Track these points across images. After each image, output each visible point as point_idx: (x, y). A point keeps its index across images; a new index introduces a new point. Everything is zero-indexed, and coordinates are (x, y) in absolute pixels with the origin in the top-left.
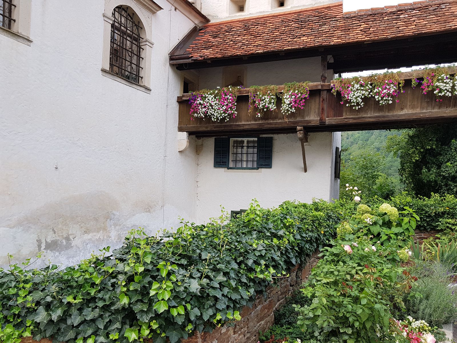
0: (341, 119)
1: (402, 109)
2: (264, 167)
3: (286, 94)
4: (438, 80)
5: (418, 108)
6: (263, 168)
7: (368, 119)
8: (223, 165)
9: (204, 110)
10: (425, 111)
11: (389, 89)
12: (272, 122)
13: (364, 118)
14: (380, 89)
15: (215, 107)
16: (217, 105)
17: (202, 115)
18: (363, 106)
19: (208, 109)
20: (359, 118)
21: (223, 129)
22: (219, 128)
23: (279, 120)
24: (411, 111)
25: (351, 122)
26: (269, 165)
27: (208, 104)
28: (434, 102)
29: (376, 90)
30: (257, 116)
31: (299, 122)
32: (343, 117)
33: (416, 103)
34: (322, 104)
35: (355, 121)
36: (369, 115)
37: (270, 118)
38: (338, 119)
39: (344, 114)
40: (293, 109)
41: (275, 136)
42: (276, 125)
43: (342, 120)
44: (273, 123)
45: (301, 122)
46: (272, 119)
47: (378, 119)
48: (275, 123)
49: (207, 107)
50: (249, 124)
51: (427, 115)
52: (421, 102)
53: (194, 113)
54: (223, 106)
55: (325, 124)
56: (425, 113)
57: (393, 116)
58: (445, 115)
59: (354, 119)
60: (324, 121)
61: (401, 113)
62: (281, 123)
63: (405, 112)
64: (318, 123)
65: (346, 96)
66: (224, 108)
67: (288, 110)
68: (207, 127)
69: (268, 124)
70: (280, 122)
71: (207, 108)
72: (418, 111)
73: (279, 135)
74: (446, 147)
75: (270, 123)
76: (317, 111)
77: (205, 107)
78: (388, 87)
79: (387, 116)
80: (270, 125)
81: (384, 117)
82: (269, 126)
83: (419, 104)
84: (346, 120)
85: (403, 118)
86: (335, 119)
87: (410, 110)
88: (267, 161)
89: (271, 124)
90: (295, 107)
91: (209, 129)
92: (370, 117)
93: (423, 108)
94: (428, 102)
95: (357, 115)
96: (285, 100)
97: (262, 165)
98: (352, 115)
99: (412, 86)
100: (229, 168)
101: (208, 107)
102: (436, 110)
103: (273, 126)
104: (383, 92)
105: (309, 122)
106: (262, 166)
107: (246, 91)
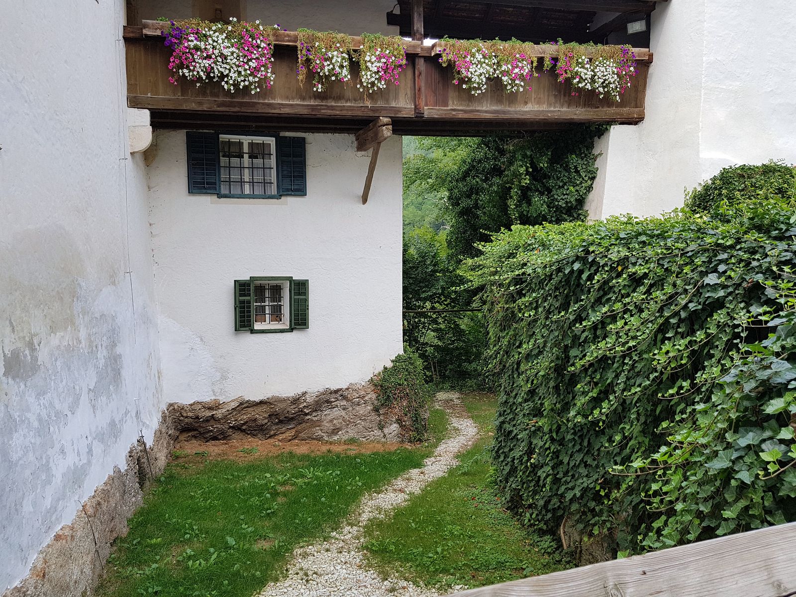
0: (447, 110)
1: (526, 103)
2: (293, 194)
3: (368, 54)
4: (578, 63)
5: (544, 103)
6: (291, 195)
7: (484, 114)
8: (209, 188)
9: (206, 63)
10: (552, 109)
11: (522, 68)
12: (333, 104)
13: (478, 111)
14: (509, 66)
15: (231, 60)
16: (235, 55)
17: (202, 74)
18: (484, 91)
19: (215, 63)
20: (472, 111)
21: (237, 109)
22: (228, 106)
23: (346, 102)
24: (536, 108)
25: (460, 117)
26: (300, 191)
27: (216, 52)
28: (562, 96)
29: (504, 68)
30: (315, 89)
31: (381, 110)
32: (449, 108)
33: (542, 96)
34: (418, 82)
35: (466, 116)
36: (484, 108)
37: (330, 98)
38: (442, 109)
39: (450, 102)
40: (383, 82)
41: (309, 137)
42: (343, 112)
43: (448, 112)
44: (337, 106)
45: (385, 109)
46: (334, 99)
47: (498, 116)
48: (341, 107)
49: (213, 56)
50: (292, 105)
51: (556, 116)
52: (548, 95)
53: (181, 66)
54: (250, 60)
55: (423, 117)
56: (553, 112)
57: (516, 112)
58: (575, 117)
59: (465, 112)
60: (422, 112)
61: (525, 109)
62: (351, 109)
63: (529, 108)
64: (412, 114)
65: (463, 70)
66: (253, 64)
67: (373, 84)
68: (200, 103)
69: (328, 108)
70: (350, 106)
71: (212, 60)
72: (544, 107)
73: (316, 135)
74: (559, 166)
75: (332, 106)
76: (409, 92)
77: (208, 57)
78: (520, 65)
79: (509, 111)
80: (332, 110)
81: (504, 112)
82: (329, 111)
83: (546, 97)
84: (454, 113)
85: (528, 116)
86: (438, 110)
87: (535, 106)
88: (296, 182)
89: (332, 108)
90: (386, 80)
91: (205, 107)
92: (486, 112)
93: (550, 105)
94: (555, 96)
95: (468, 105)
96: (369, 64)
97: (288, 190)
98: (461, 105)
99: (544, 69)
100: (220, 196)
101: (216, 57)
102: (565, 109)
103: (338, 112)
104: (514, 72)
105: (398, 110)
106: (290, 193)
107: (288, 36)
